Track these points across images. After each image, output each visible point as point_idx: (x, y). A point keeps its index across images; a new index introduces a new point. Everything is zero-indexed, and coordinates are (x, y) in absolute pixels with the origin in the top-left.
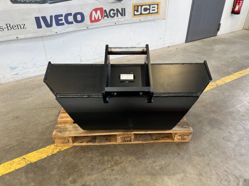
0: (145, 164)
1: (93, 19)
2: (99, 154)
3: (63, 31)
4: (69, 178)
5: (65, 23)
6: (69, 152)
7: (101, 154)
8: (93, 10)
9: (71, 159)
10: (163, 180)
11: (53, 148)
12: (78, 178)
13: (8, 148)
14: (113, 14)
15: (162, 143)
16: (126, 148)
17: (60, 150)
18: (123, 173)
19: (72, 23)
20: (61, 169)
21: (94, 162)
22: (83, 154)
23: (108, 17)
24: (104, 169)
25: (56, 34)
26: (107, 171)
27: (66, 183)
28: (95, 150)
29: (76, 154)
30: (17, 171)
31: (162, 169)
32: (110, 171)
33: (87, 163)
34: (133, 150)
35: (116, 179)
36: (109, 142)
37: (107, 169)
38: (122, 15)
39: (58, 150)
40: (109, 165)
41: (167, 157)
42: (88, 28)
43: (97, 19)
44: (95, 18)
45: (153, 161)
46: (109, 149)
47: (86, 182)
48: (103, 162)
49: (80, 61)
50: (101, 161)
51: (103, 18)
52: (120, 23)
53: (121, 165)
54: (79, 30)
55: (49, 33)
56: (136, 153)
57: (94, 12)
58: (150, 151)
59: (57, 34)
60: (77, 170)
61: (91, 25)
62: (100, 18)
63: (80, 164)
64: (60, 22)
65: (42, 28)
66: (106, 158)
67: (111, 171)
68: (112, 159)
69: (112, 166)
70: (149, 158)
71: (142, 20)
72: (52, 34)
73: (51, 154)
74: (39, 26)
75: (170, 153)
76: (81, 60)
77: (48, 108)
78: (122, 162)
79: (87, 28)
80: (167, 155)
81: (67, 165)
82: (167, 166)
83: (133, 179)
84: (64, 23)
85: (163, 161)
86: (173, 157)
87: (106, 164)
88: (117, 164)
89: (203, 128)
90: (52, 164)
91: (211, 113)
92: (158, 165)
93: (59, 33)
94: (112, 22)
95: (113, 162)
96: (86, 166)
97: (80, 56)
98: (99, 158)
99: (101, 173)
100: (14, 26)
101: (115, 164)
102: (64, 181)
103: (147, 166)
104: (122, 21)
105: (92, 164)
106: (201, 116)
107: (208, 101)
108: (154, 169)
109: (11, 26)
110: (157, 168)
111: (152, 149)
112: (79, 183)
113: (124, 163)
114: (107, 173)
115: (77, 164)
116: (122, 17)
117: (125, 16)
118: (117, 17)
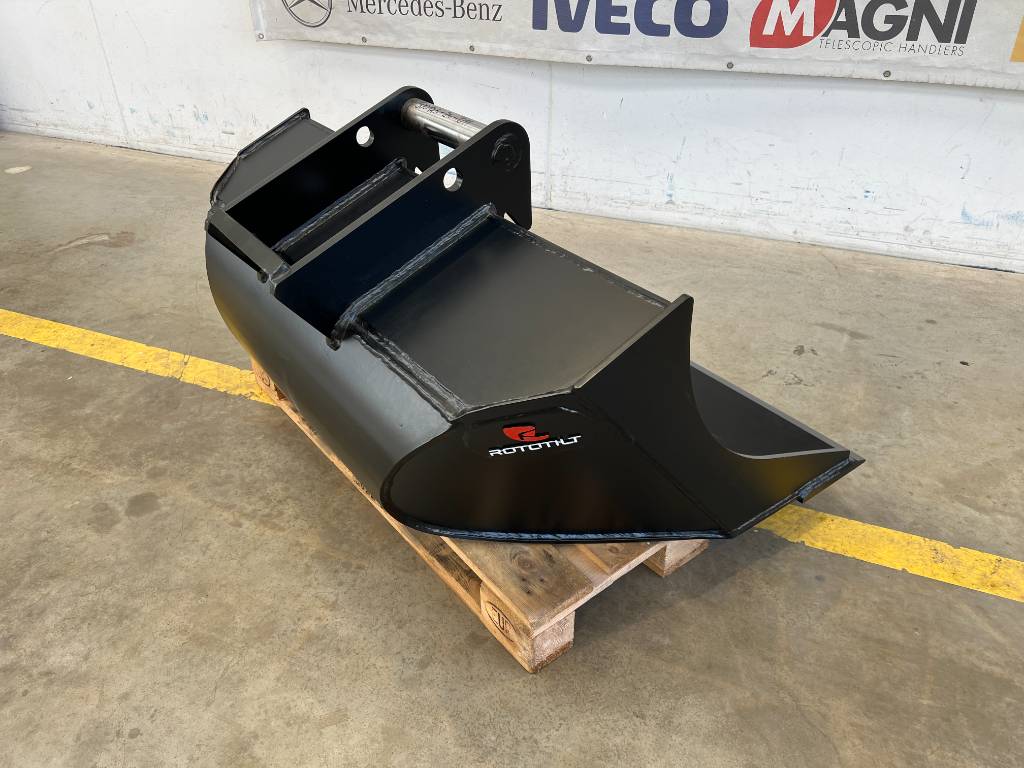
0: (310, 586)
1: (769, 29)
2: (282, 468)
3: (615, 59)
4: (164, 460)
5: (633, 27)
6: (251, 413)
7: (282, 471)
9: (229, 429)
10: (262, 664)
11: (247, 382)
12: (170, 475)
13: (204, 324)
14: (888, 19)
15: (449, 589)
17: (248, 395)
18: (236, 551)
19: (663, 31)
20: (185, 432)
21: (246, 474)
22: (260, 440)
24: (229, 505)
25: (587, 62)
26: (226, 515)
28: (293, 451)
29: (254, 427)
30: (143, 376)
31: (311, 638)
32: (232, 521)
33: (232, 462)
34: (353, 528)
35: (204, 549)
37: (233, 510)
38: (942, 33)
40: (250, 509)
41: (381, 633)
42: (730, 65)
43: (788, 31)
44: (780, 24)
45: (337, 600)
46: (316, 477)
47: (165, 495)
48: (254, 491)
49: (667, 199)
50: (258, 484)
51: (826, 35)
52: (920, 77)
53: (269, 533)
54: (687, 67)
55: (563, 53)
56: (341, 543)
58: (378, 570)
59: (591, 63)
60: (198, 457)
61: (753, 57)
62: (808, 30)
63: (220, 453)
64: (615, 19)
65: (545, 28)
66: (275, 488)
67: (230, 524)
68: (280, 502)
69: (251, 516)
70: (341, 584)
72: (571, 58)
73: (223, 390)
74: (540, 22)
75: (409, 634)
78: (282, 529)
79: (725, 68)
80: (392, 627)
81: (205, 434)
82: (339, 650)
83: (224, 586)
84: (628, 25)
85: (355, 627)
86: (395, 650)
87: (253, 499)
88: (266, 521)
89: (677, 696)
90: (194, 409)
91: (857, 696)
92: (325, 622)
93: (599, 62)
94: (867, 62)
95: (267, 511)
96: (221, 467)
97: (671, 178)
98: (265, 475)
99: (210, 508)
100: (472, 7)
101: (264, 516)
102: (150, 456)
103: (299, 595)
104: (935, 67)
105: (236, 473)
106: (771, 661)
107: (951, 649)
108: (299, 619)
109: (465, 6)
110: (310, 625)
111: (394, 573)
112: (156, 485)
113: (280, 534)
114: (217, 519)
115: (217, 448)
116: (944, 45)
117: (959, 46)
118: (911, 43)
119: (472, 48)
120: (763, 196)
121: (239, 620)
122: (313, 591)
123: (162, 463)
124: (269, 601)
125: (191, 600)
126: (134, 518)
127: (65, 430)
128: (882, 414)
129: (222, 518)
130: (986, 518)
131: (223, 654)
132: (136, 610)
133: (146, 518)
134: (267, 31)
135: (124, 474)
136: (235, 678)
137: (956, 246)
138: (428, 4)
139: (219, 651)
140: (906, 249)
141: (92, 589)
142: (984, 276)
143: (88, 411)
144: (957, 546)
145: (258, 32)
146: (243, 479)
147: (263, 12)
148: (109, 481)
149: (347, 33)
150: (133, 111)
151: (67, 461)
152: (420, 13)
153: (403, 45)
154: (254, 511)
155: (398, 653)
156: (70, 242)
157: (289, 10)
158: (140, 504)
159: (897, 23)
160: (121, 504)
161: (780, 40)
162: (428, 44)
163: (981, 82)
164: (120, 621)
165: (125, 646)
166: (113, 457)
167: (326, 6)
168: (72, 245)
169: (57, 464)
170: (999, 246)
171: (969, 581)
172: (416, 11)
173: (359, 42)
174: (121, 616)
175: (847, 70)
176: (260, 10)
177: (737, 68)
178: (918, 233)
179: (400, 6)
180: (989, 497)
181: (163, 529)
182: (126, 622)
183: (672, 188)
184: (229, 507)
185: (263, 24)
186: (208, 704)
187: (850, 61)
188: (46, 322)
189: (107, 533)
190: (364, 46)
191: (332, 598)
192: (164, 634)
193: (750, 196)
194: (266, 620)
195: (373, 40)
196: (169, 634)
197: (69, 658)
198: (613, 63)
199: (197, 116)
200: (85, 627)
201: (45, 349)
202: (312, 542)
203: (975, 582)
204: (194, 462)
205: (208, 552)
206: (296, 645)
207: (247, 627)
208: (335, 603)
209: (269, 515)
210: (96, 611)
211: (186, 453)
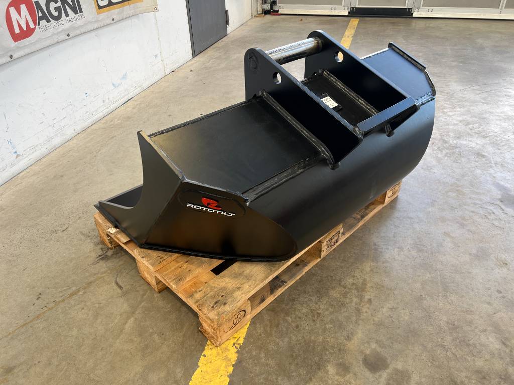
2: (316, 297)
4: (328, 371)
6: (260, 335)
7: (319, 295)
8: (10, 5)
9: (283, 342)
10: (442, 262)
11: (218, 354)
12: (342, 358)
14: (56, 9)
16: (339, 257)
17: (238, 346)
20: (292, 372)
21: (327, 313)
22: (291, 318)
23: (48, 21)
24: (356, 312)
26: (365, 310)
27: (336, 382)
28: (299, 295)
29: (278, 326)
31: (420, 251)
32: (368, 305)
33: (318, 325)
34: (352, 253)
35: (394, 310)
36: (305, 265)
37: (360, 308)
38: (74, 10)
39: (234, 350)
40: (355, 300)
42: (11, 57)
43: (25, 28)
44: (20, 26)
46: (319, 277)
47: (362, 352)
48: (340, 303)
49: (15, 156)
50: (334, 303)
51: (39, 25)
52: (78, 32)
53: (369, 285)
56: (363, 254)
57: (12, 10)
58: (374, 239)
60: (319, 348)
61: (19, 48)
63: (310, 337)
66: (335, 294)
67: (370, 305)
68: (345, 288)
69: (361, 298)
70: (387, 249)
71: (116, 18)
75: (400, 224)
76: (16, 152)
77: (72, 295)
78: (365, 280)
79: (9, 59)
80: (400, 229)
81: (292, 356)
83: (412, 291)
85: (407, 239)
87: (347, 300)
92: (410, 248)
94: (59, 33)
97: (10, 142)
98: (325, 302)
104: (80, 26)
110: (414, 253)
113: (368, 279)
114: (370, 313)
115: (305, 341)
116: (77, 15)
117: (82, 14)
118: (68, 18)
120: (55, 122)
125: (427, 301)
126: (389, 361)
131: (446, 277)
132: (448, 323)
137: (117, 99)
141: (449, 353)
142: (131, 104)
159: (59, 10)
161: (24, 34)
164: (458, 327)
174: (454, 328)
175: (55, 39)
177: (15, 57)
178: (107, 101)
181: (390, 338)
182: (456, 323)
183: (14, 148)
184: (358, 310)
187: (54, 34)
189: (407, 371)
193: (49, 126)
196: (450, 301)
197: (491, 339)
200: (471, 342)
202: (367, 266)
204: (325, 349)
205: (395, 307)
206: (426, 254)
207: (428, 273)
208: (398, 248)
209: (357, 289)
210: (460, 342)
211: (317, 359)
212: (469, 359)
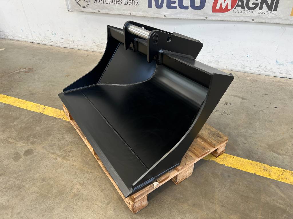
0: (76, 178)
1: (218, 7)
2: (70, 141)
3: (173, 16)
5: (178, 7)
9: (56, 129)
10: (60, 204)
11: (62, 114)
12: (37, 143)
13: (51, 96)
14: (253, 4)
18: (55, 167)
19: (187, 8)
20: (43, 130)
22: (65, 132)
23: (243, 8)
25: (164, 17)
26: (53, 156)
29: (63, 128)
30: (32, 112)
31: (75, 195)
33: (56, 139)
34: (90, 160)
38: (270, 8)
39: (61, 117)
40: (60, 154)
41: (96, 193)
42: (206, 18)
43: (224, 7)
44: (221, 6)
47: (35, 149)
48: (62, 148)
50: (63, 146)
51: (235, 8)
52: (263, 21)
53: (65, 161)
54: (194, 18)
55: (157, 15)
56: (86, 165)
58: (96, 173)
59: (166, 17)
61: (212, 15)
62: (229, 7)
64: (172, 5)
65: (152, 8)
66: (68, 147)
67: (54, 158)
68: (69, 152)
70: (85, 178)
72: (160, 16)
73: (55, 117)
74: (150, 6)
78: (69, 160)
81: (48, 130)
82: (83, 199)
84: (176, 6)
85: (88, 192)
87: (61, 151)
88: (64, 158)
89: (184, 214)
90: (46, 122)
91: (239, 214)
92: (79, 190)
93: (167, 17)
94: (247, 16)
95: (65, 154)
96: (53, 141)
98: (65, 143)
99: (48, 154)
100: (130, 1)
101: (63, 156)
102: (32, 137)
103: (73, 181)
104: (267, 18)
105: (57, 143)
106: (213, 203)
107: (268, 199)
108: (72, 189)
109: (128, 1)
110: (75, 191)
111: (101, 174)
112: (33, 146)
113: (68, 162)
114: (50, 157)
115: (52, 135)
116: (270, 11)
117: (275, 11)
118: (260, 11)
119: (130, 13)
120: (217, 56)
121: (54, 189)
122: (77, 180)
123: (35, 140)
124: (63, 183)
125: (40, 183)
126: (26, 157)
127: (8, 129)
128: (250, 123)
129: (51, 157)
130: (280, 157)
132: (24, 186)
133: (30, 156)
134: (71, 9)
135: (24, 143)
136: (51, 208)
137: (274, 71)
138: (117, 1)
139: (47, 199)
140: (259, 72)
141: (12, 179)
142: (283, 80)
143: (15, 123)
144: (271, 166)
145: (68, 9)
146: (58, 144)
147: (70, 3)
148: (19, 145)
149: (94, 9)
150: (34, 32)
151: (8, 139)
152: (115, 3)
153: (110, 13)
154: (61, 155)
155: (101, 200)
156: (14, 71)
157: (77, 3)
158: (28, 152)
159: (256, 5)
160: (22, 152)
161: (221, 10)
162: (117, 13)
163: (281, 22)
164: (19, 189)
165: (20, 197)
166: (21, 138)
167: (88, 1)
168: (15, 72)
169: (5, 140)
170: (287, 71)
171: (275, 177)
172: (114, 3)
173: (97, 12)
174: (20, 188)
175: (241, 19)
176: (69, 3)
177: (209, 18)
178: (263, 67)
179: (109, 1)
180: (281, 150)
181: (34, 160)
182: (21, 190)
184: (54, 153)
185: (70, 7)
186: (43, 216)
187: (242, 16)
188: (5, 96)
189: (17, 161)
190: (99, 13)
191: (82, 182)
192: (31, 193)
193: (213, 56)
194: (62, 189)
195: (101, 11)
196: (33, 194)
197: (3, 201)
198: (172, 18)
199: (52, 34)
200: (9, 191)
201: (4, 104)
203: (276, 177)
204: (45, 139)
205: (47, 167)
206: (70, 197)
207: (56, 191)
208: (83, 184)
209: (65, 156)
210: (12, 186)
211: (43, 136)
212: (4, 186)
